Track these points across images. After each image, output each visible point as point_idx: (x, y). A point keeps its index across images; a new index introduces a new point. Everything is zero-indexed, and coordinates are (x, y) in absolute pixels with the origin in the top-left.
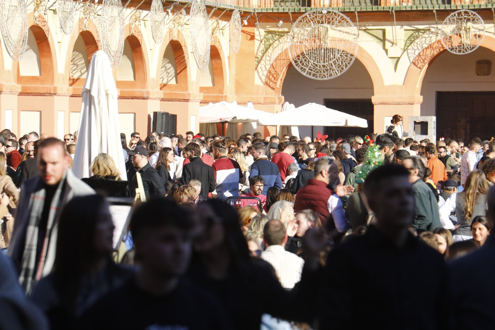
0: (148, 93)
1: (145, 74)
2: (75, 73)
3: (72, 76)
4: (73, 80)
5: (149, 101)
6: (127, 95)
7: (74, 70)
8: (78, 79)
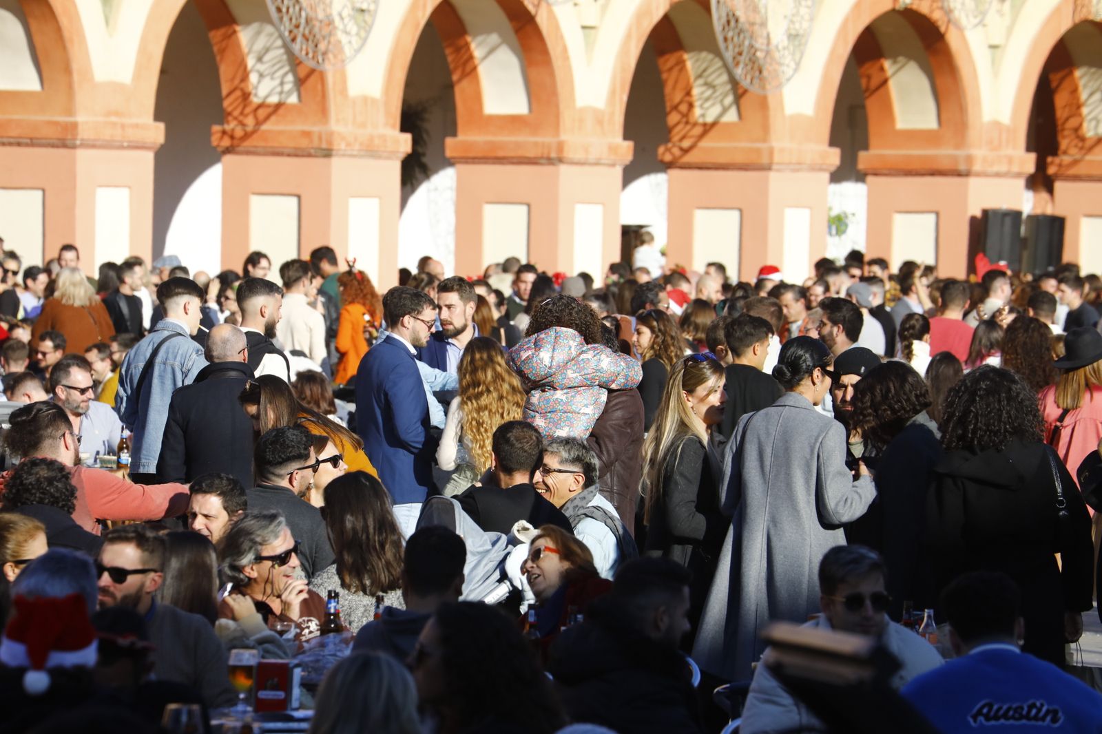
0: (969, 159)
1: (962, 109)
2: (708, 109)
3: (703, 116)
4: (705, 125)
5: (972, 181)
6: (916, 166)
7: (707, 99)
8: (714, 124)
